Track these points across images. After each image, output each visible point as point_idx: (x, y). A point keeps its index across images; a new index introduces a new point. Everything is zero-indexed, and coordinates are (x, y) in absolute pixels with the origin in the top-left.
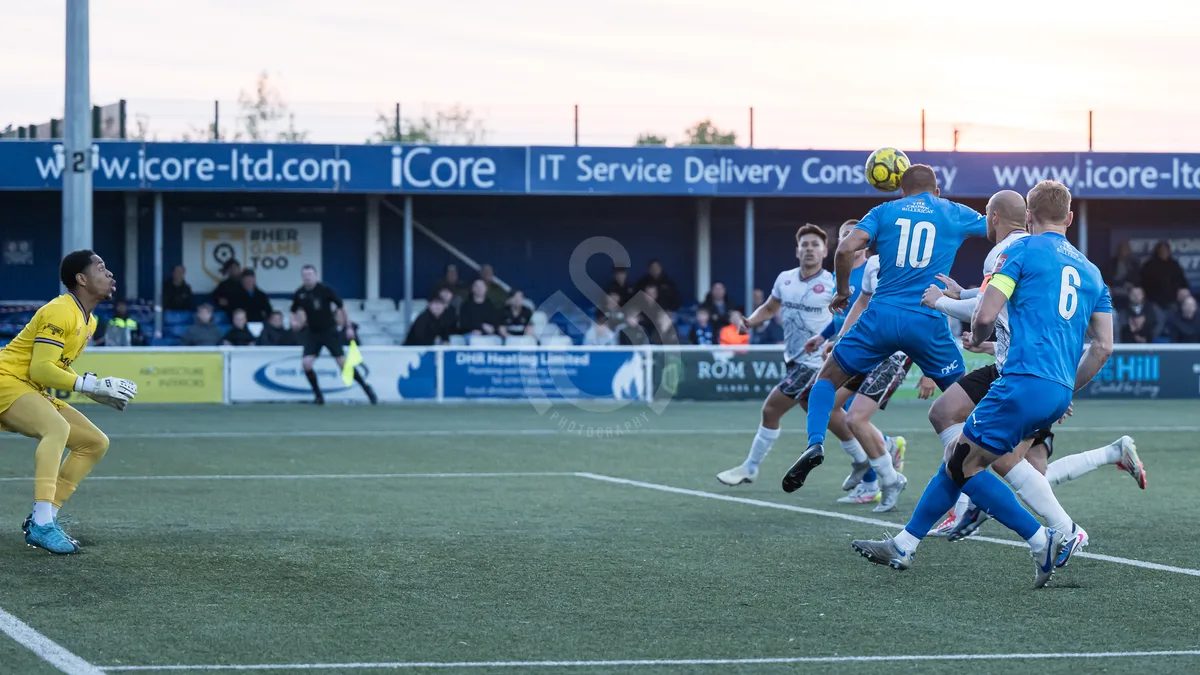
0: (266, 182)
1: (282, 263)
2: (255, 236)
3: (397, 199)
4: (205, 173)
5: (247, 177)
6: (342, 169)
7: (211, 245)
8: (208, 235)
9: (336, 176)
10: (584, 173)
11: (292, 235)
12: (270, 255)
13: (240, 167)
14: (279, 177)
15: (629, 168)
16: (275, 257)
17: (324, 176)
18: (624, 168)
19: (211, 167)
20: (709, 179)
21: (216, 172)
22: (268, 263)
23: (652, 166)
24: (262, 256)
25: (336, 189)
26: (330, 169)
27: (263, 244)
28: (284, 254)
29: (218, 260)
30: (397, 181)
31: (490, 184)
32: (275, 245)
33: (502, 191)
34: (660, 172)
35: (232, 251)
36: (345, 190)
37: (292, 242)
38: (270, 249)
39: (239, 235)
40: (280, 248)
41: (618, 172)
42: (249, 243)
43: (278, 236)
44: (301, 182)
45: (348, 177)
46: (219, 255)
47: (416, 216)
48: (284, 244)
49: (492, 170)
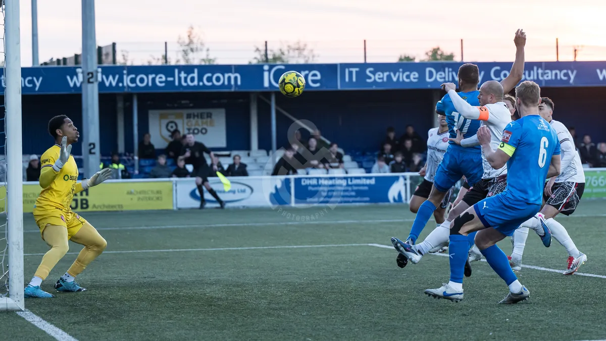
0: (194, 86)
1: (204, 131)
2: (189, 116)
3: (267, 94)
4: (161, 82)
5: (184, 84)
6: (236, 78)
7: (165, 122)
8: (162, 117)
9: (233, 82)
10: (370, 78)
11: (209, 116)
12: (197, 127)
13: (180, 78)
14: (201, 84)
15: (395, 75)
16: (200, 128)
17: (226, 83)
18: (392, 74)
19: (164, 79)
20: (439, 80)
21: (166, 82)
22: (196, 131)
23: (407, 73)
24: (193, 127)
25: (233, 90)
26: (229, 78)
27: (193, 121)
28: (205, 126)
29: (169, 130)
30: (266, 84)
31: (318, 85)
32: (200, 121)
33: (324, 89)
34: (412, 76)
35: (176, 125)
36: (237, 90)
37: (209, 120)
38: (197, 124)
39: (180, 116)
40: (203, 123)
41: (389, 77)
42: (186, 121)
43: (201, 116)
44: (213, 86)
45: (239, 83)
46: (169, 128)
47: (277, 103)
48: (204, 120)
49: (319, 77)
